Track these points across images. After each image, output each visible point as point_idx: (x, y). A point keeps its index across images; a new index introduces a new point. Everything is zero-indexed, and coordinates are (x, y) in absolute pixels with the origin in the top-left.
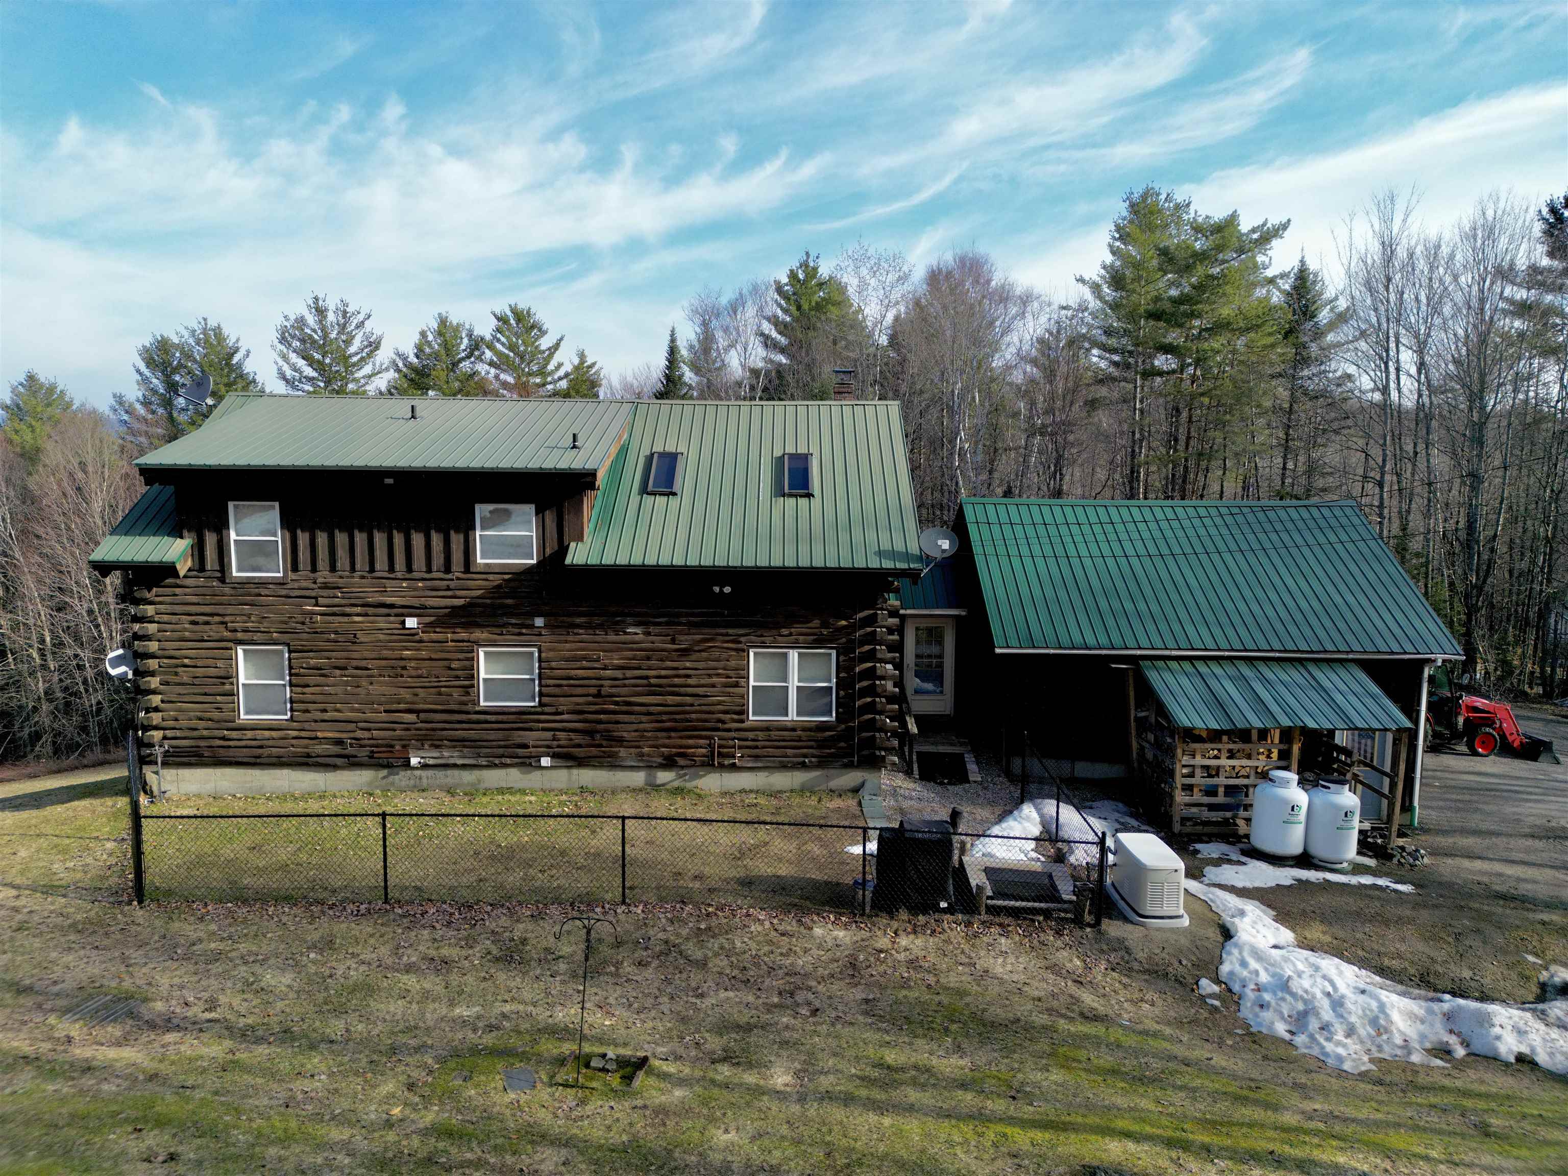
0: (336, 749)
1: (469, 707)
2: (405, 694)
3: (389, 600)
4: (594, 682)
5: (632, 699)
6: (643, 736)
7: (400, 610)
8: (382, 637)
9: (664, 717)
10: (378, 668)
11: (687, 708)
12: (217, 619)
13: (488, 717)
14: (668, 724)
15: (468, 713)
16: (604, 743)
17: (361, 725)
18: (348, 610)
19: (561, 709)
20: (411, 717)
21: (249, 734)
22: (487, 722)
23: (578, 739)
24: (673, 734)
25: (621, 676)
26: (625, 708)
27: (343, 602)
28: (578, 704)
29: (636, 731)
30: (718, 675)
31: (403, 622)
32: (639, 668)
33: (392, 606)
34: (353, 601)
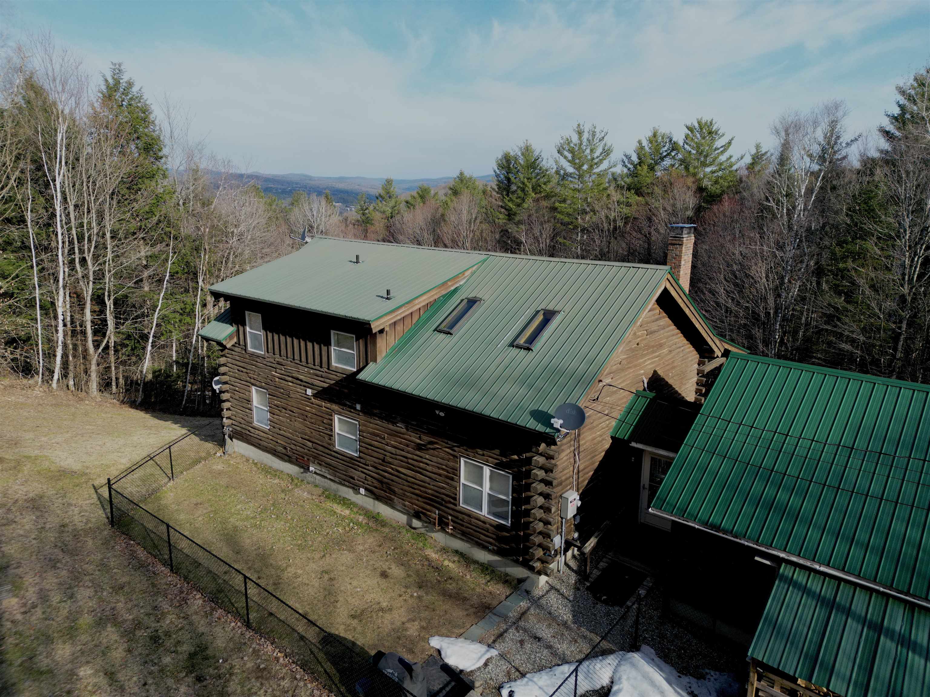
0: (284, 451)
1: (331, 447)
2: (308, 431)
3: (301, 377)
4: (382, 452)
5: (400, 469)
6: (404, 494)
7: (305, 384)
8: (299, 397)
9: (416, 487)
10: (298, 413)
11: (427, 485)
12: (245, 370)
13: (339, 456)
14: (417, 492)
15: (331, 450)
16: (388, 491)
17: (293, 442)
18: (287, 378)
19: (368, 462)
20: (310, 444)
21: (257, 432)
22: (337, 458)
23: (376, 484)
24: (420, 499)
25: (394, 452)
26: (396, 473)
27: (285, 373)
28: (375, 462)
29: (402, 489)
30: (443, 469)
31: (306, 391)
32: (403, 450)
33: (301, 381)
34: (288, 374)
